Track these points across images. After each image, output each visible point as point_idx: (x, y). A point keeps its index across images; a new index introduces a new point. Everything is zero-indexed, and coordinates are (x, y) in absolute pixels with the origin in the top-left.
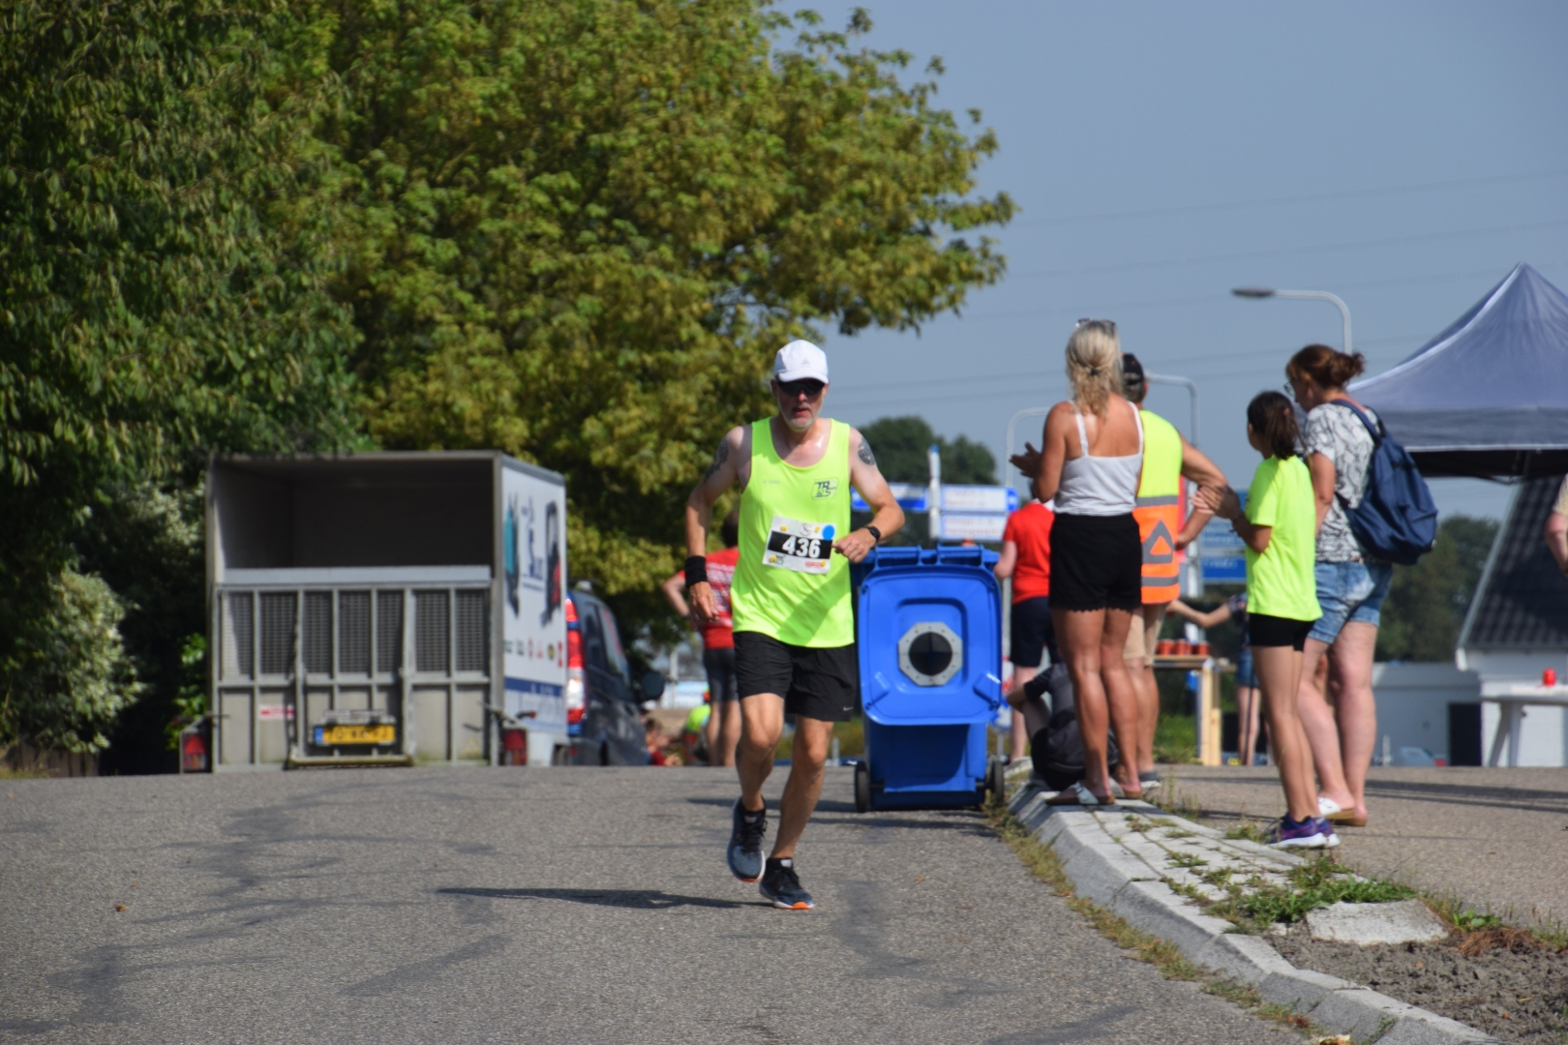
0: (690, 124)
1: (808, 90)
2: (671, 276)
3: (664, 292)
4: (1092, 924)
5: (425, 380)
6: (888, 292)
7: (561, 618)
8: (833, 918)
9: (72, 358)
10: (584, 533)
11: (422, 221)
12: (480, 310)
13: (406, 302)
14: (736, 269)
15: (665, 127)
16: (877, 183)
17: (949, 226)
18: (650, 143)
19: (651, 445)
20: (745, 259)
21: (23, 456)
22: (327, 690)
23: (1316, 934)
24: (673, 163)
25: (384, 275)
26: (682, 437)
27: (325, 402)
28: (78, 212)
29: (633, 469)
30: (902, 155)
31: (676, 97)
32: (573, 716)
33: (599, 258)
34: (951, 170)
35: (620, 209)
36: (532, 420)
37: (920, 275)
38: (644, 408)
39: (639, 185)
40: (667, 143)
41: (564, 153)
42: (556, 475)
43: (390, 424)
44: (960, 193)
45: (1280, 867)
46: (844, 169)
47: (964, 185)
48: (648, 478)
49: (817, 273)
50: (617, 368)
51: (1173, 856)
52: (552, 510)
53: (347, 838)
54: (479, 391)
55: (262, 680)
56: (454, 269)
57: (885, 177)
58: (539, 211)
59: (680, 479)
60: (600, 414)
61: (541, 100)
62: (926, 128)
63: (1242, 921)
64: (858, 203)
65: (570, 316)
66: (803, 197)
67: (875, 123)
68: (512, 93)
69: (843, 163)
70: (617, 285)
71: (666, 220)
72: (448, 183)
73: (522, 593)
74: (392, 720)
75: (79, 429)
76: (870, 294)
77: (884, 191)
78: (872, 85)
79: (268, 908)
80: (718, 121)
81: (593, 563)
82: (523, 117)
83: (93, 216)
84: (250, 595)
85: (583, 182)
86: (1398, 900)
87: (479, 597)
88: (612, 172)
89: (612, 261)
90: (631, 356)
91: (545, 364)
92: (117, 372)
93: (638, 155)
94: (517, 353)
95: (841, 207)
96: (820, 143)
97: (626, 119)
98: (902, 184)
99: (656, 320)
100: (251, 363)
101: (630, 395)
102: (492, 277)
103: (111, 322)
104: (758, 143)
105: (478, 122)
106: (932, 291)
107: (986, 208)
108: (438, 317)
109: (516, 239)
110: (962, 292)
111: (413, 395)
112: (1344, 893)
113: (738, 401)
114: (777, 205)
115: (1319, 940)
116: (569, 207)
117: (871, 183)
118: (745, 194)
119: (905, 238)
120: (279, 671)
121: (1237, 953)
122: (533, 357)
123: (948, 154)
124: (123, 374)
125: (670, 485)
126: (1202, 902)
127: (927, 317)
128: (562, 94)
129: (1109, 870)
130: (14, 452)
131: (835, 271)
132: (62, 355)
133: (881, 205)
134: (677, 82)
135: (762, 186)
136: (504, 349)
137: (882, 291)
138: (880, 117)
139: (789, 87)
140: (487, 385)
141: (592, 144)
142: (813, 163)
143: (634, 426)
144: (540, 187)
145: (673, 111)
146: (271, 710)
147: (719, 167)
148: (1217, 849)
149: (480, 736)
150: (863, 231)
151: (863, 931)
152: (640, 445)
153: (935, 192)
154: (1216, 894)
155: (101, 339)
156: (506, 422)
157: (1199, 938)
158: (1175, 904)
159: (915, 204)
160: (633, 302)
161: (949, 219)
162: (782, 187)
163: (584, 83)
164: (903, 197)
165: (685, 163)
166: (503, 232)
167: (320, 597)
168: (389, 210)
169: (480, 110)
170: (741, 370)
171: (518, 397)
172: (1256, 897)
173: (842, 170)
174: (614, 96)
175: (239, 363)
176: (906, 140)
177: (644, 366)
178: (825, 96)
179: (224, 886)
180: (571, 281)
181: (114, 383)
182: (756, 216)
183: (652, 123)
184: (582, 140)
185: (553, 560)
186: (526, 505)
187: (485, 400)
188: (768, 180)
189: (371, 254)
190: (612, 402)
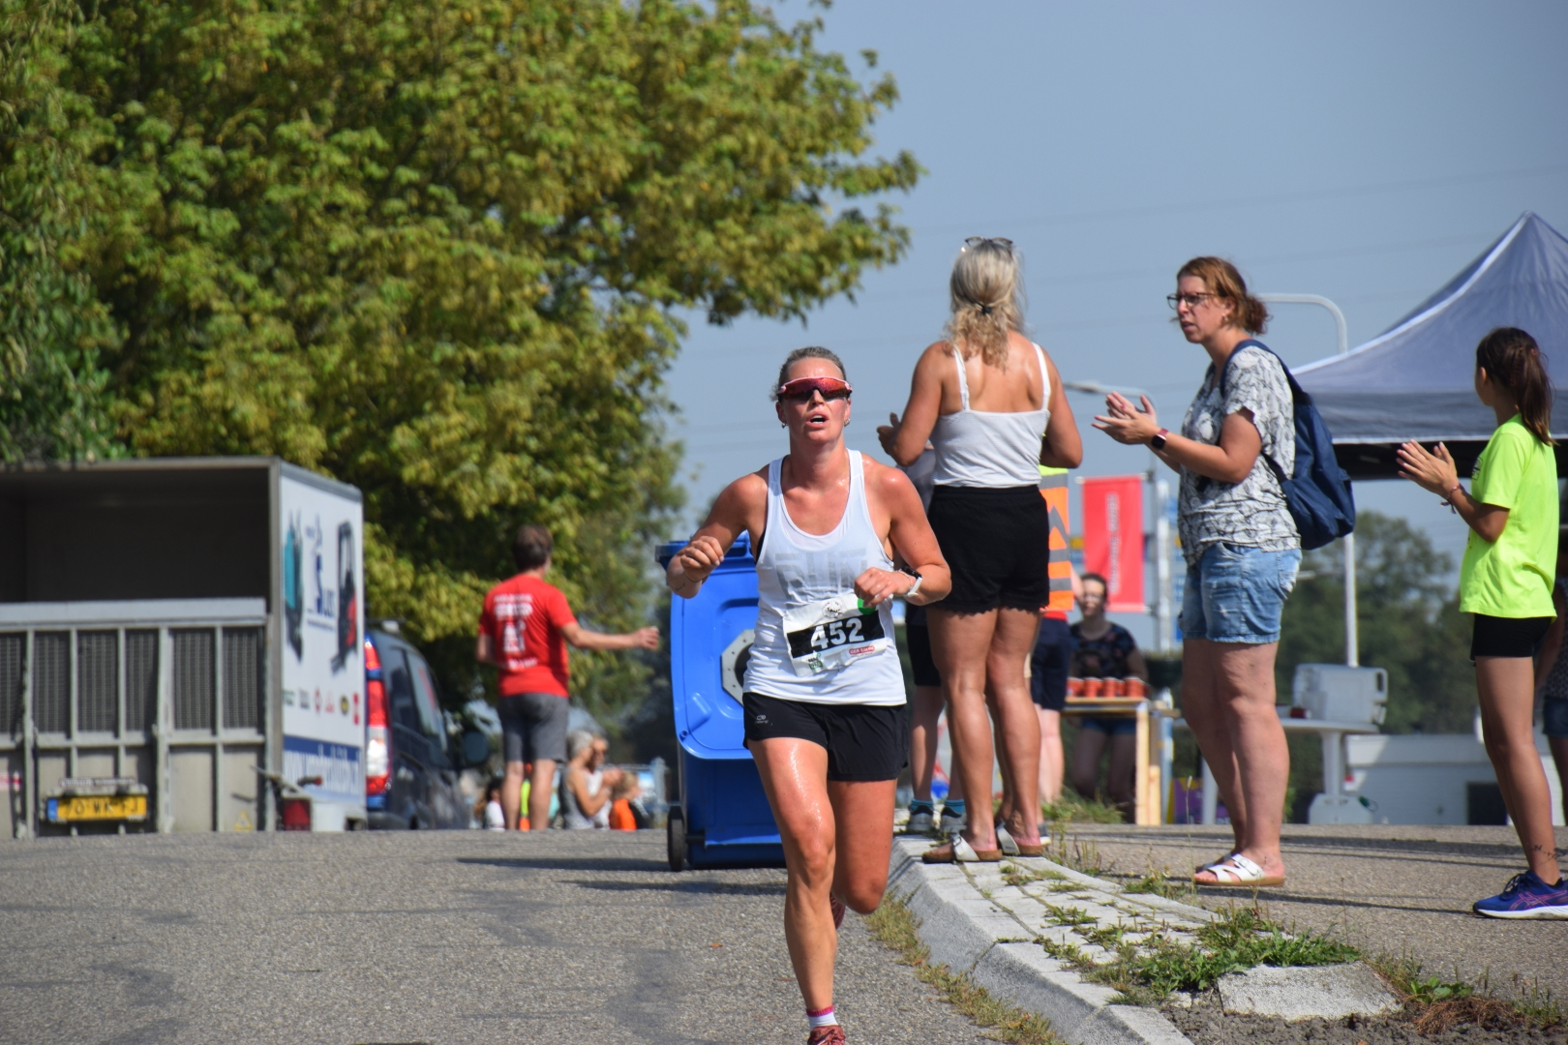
0: (522, 70)
1: (666, 29)
2: (497, 253)
3: (489, 273)
4: (946, 997)
5: (201, 381)
6: (766, 271)
7: (356, 664)
8: (613, 993)
10: (395, 566)
11: (191, 187)
12: (266, 297)
13: (176, 286)
14: (579, 244)
15: (492, 73)
16: (752, 139)
17: (840, 192)
18: (474, 94)
19: (475, 457)
20: (592, 233)
22: (64, 753)
23: (1230, 1007)
24: (502, 117)
25: (148, 254)
26: (513, 448)
29: (453, 486)
30: (782, 106)
31: (505, 36)
32: (372, 785)
33: (411, 233)
34: (841, 125)
35: (436, 172)
36: (330, 432)
37: (804, 251)
38: (467, 413)
39: (461, 145)
40: (494, 93)
41: (371, 106)
42: (352, 489)
43: (158, 436)
44: (854, 153)
45: (1190, 925)
46: (711, 123)
47: (858, 143)
48: (473, 499)
49: (679, 249)
50: (433, 365)
51: (1054, 912)
52: (344, 532)
54: (266, 394)
56: (235, 248)
57: (760, 133)
58: (339, 175)
59: (513, 500)
60: (414, 420)
61: (341, 43)
62: (810, 75)
63: (1134, 990)
64: (727, 163)
65: (375, 303)
66: (659, 156)
67: (748, 67)
68: (307, 34)
69: (710, 115)
70: (433, 264)
71: (493, 187)
72: (229, 142)
73: (306, 632)
74: (144, 790)
76: (744, 275)
77: (760, 149)
78: (745, 22)
80: (557, 66)
81: (405, 602)
82: (319, 61)
85: (395, 144)
86: (1336, 962)
87: (251, 635)
88: (428, 129)
89: (427, 235)
90: (448, 348)
91: (345, 360)
93: (459, 108)
94: (312, 347)
96: (682, 92)
97: (449, 65)
98: (783, 143)
99: (480, 307)
101: (450, 398)
102: (285, 258)
104: (609, 93)
105: (264, 67)
106: (820, 270)
107: (886, 171)
108: (216, 305)
109: (312, 212)
110: (857, 272)
111: (187, 400)
112: (1267, 953)
113: (584, 406)
114: (630, 168)
115: (1234, 1014)
116: (375, 170)
117: (744, 139)
118: (591, 154)
119: (786, 206)
121: (1125, 1028)
122: (331, 352)
123: (839, 106)
125: (500, 507)
126: (1083, 966)
127: (815, 303)
128: (368, 35)
129: (971, 930)
131: (699, 246)
133: (757, 166)
134: (506, 19)
135: (611, 144)
136: (296, 343)
137: (759, 271)
138: (755, 59)
139: (644, 25)
140: (275, 387)
141: (404, 95)
142: (673, 116)
143: (455, 435)
144: (339, 146)
145: (502, 54)
147: (557, 122)
148: (1112, 905)
149: (252, 808)
150: (735, 199)
151: (648, 1008)
152: (462, 458)
153: (823, 152)
154: (1102, 957)
156: (299, 431)
157: (1077, 1012)
158: (1049, 969)
159: (797, 164)
160: (453, 286)
161: (840, 183)
162: (635, 143)
163: (394, 22)
164: (784, 156)
165: (517, 117)
166: (295, 201)
167: (55, 638)
168: (153, 175)
169: (266, 53)
170: (587, 367)
171: (314, 401)
172: (1153, 960)
173: (707, 125)
174: (431, 38)
176: (787, 89)
177: (468, 362)
178: (686, 35)
180: (378, 262)
182: (603, 181)
183: (477, 69)
184: (392, 91)
185: (347, 592)
186: (312, 524)
187: (273, 403)
188: (619, 137)
189: (129, 228)
190: (428, 406)
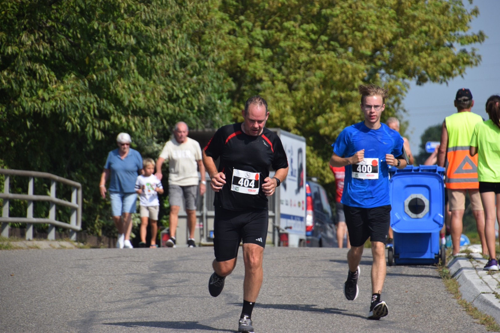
0: (360, 5)
2: (351, 63)
3: (349, 69)
6: (435, 69)
7: (303, 192)
9: (118, 92)
10: (317, 160)
11: (258, 42)
12: (280, 76)
13: (252, 72)
14: (376, 60)
15: (350, 7)
16: (432, 27)
17: (459, 44)
18: (345, 13)
19: (342, 126)
20: (380, 56)
21: (99, 129)
24: (353, 20)
25: (244, 63)
27: (215, 109)
28: (120, 38)
30: (442, 16)
32: (308, 228)
33: (325, 56)
34: (461, 22)
35: (333, 38)
36: (298, 118)
37: (447, 62)
38: (340, 113)
39: (340, 29)
40: (351, 12)
41: (313, 16)
42: (303, 138)
44: (464, 31)
46: (419, 22)
47: (466, 28)
49: (408, 62)
50: (330, 98)
51: (499, 284)
52: (300, 151)
53: (194, 272)
54: (279, 106)
56: (271, 60)
57: (435, 25)
58: (302, 38)
60: (324, 115)
62: (451, 6)
64: (423, 35)
65: (313, 78)
66: (402, 32)
67: (431, 4)
69: (419, 20)
70: (331, 66)
71: (350, 42)
72: (269, 28)
73: (288, 182)
75: (120, 119)
77: (434, 30)
79: (156, 298)
80: (371, 4)
81: (320, 171)
82: (297, 3)
83: (125, 39)
85: (319, 28)
88: (330, 24)
89: (329, 56)
90: (335, 93)
91: (303, 96)
92: (134, 97)
93: (340, 17)
94: (293, 92)
95: (417, 37)
96: (410, 12)
97: (337, 3)
98: (441, 28)
99: (346, 80)
100: (186, 95)
101: (335, 108)
102: (285, 63)
103: (132, 79)
104: (387, 12)
105: (280, 5)
106: (452, 69)
107: (474, 37)
108: (264, 78)
109: (294, 49)
110: (464, 69)
114: (392, 36)
116: (313, 37)
117: (429, 27)
118: (380, 32)
119: (442, 48)
122: (299, 93)
123: (460, 16)
124: (136, 98)
127: (451, 78)
129: (474, 289)
130: (96, 127)
131: (413, 61)
132: (114, 91)
133: (433, 35)
135: (387, 29)
136: (288, 90)
137: (433, 69)
138: (433, 2)
140: (281, 104)
141: (323, 13)
142: (407, 20)
143: (336, 120)
144: (303, 29)
145: (353, 1)
147: (370, 22)
149: (271, 235)
150: (426, 46)
152: (338, 127)
153: (455, 31)
155: (129, 86)
156: (288, 118)
158: (495, 302)
159: (446, 35)
160: (337, 73)
161: (460, 41)
162: (394, 29)
164: (441, 33)
165: (358, 20)
166: (288, 46)
168: (246, 38)
169: (281, 1)
171: (293, 109)
173: (418, 23)
175: (181, 95)
176: (444, 10)
177: (340, 97)
179: (143, 289)
180: (313, 65)
181: (133, 102)
182: (384, 41)
183: (346, 5)
184: (319, 11)
185: (300, 170)
186: (290, 149)
187: (281, 109)
188: (389, 26)
189: (239, 55)
190: (328, 110)
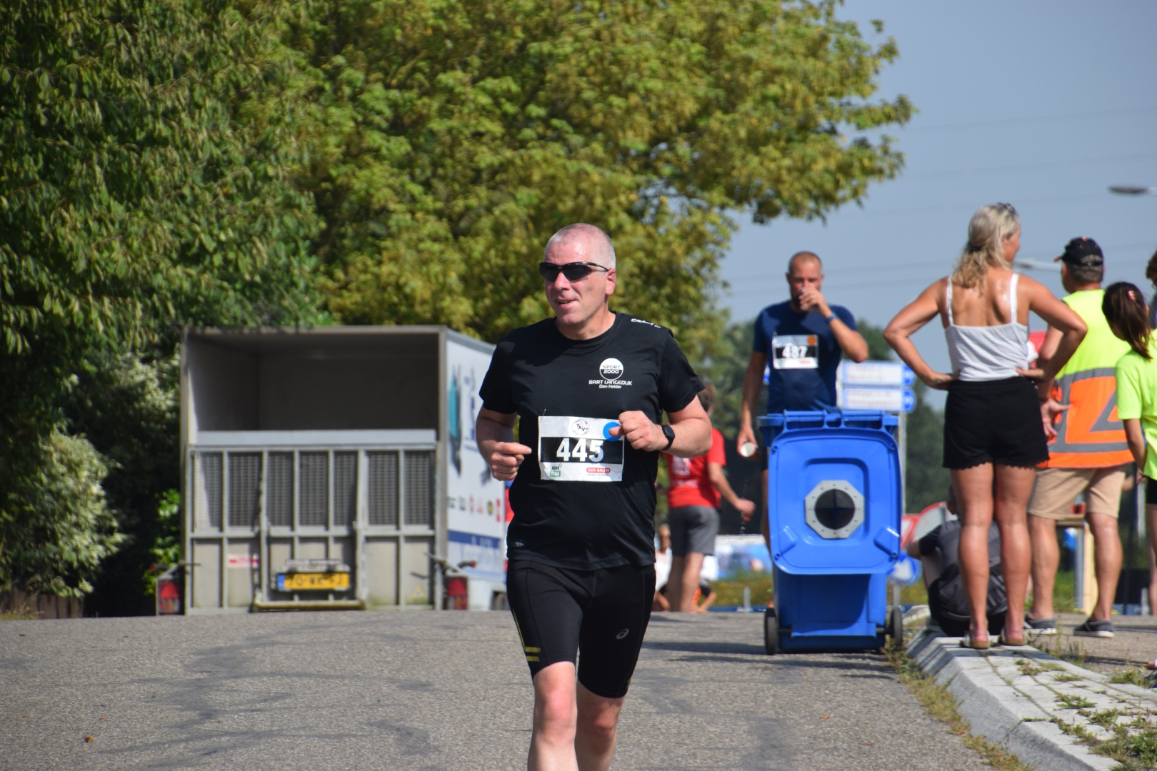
0: (619, 33)
1: (727, 3)
2: (601, 170)
3: (595, 185)
4: (987, 761)
5: (380, 263)
6: (797, 185)
8: (744, 753)
9: (60, 240)
11: (378, 119)
12: (429, 201)
13: (363, 193)
14: (660, 164)
15: (597, 36)
16: (789, 86)
17: (853, 126)
18: (583, 51)
20: (668, 155)
21: (16, 328)
22: (289, 541)
24: (604, 69)
25: (344, 169)
27: (287, 281)
28: (66, 107)
30: (811, 61)
31: (607, 9)
33: (537, 154)
34: (855, 75)
35: (556, 110)
36: (475, 302)
37: (826, 170)
39: (573, 88)
40: (598, 50)
41: (506, 60)
43: (348, 303)
44: (864, 96)
46: (759, 74)
47: (867, 88)
49: (733, 168)
51: (1061, 698)
53: (299, 675)
54: (428, 274)
55: (230, 531)
56: (406, 164)
57: (796, 82)
58: (483, 111)
60: (536, 295)
61: (485, 12)
62: (833, 37)
63: (1129, 760)
64: (771, 105)
65: (510, 206)
66: (721, 99)
67: (787, 32)
68: (460, 6)
69: (758, 68)
70: (553, 178)
72: (402, 86)
73: (464, 455)
74: (347, 568)
75: (66, 303)
76: (781, 187)
79: (224, 739)
80: (645, 30)
82: (469, 27)
83: (79, 110)
84: (220, 455)
85: (522, 86)
87: (425, 457)
88: (549, 76)
89: (549, 155)
91: (488, 249)
92: (101, 252)
93: (573, 61)
94: (462, 239)
95: (756, 109)
96: (737, 51)
97: (564, 29)
98: (811, 88)
99: (588, 210)
100: (221, 246)
102: (440, 171)
103: (95, 207)
104: (681, 51)
105: (429, 32)
106: (837, 185)
107: (887, 110)
108: (392, 206)
109: (462, 137)
110: (865, 186)
111: (368, 276)
113: (661, 284)
114: (697, 106)
116: (510, 108)
117: (783, 87)
118: (669, 96)
119: (813, 136)
120: (245, 524)
122: (477, 243)
123: (853, 60)
124: (106, 254)
126: (1090, 741)
127: (832, 208)
128: (505, 7)
129: (1001, 711)
130: (8, 324)
131: (749, 166)
132: (51, 237)
133: (792, 106)
135: (685, 90)
136: (450, 236)
137: (792, 184)
138: (792, 27)
140: (436, 268)
141: (532, 51)
142: (730, 69)
144: (484, 90)
145: (604, 22)
146: (239, 559)
147: (646, 72)
148: (1104, 693)
149: (425, 583)
150: (775, 131)
151: (771, 764)
153: (841, 95)
154: (1104, 735)
155: (86, 222)
156: (453, 301)
158: (1064, 743)
159: (822, 106)
160: (567, 193)
161: (853, 120)
162: (702, 90)
164: (812, 99)
165: (615, 69)
166: (450, 131)
167: (283, 457)
168: (348, 110)
169: (431, 21)
170: (664, 255)
171: (464, 279)
172: (1141, 738)
173: (756, 75)
174: (551, 8)
175: (210, 245)
176: (815, 48)
178: (741, 8)
179: (185, 719)
180: (510, 176)
181: (98, 262)
182: (678, 117)
183: (586, 32)
184: (522, 48)
186: (468, 374)
187: (434, 281)
188: (690, 84)
189: (332, 149)
